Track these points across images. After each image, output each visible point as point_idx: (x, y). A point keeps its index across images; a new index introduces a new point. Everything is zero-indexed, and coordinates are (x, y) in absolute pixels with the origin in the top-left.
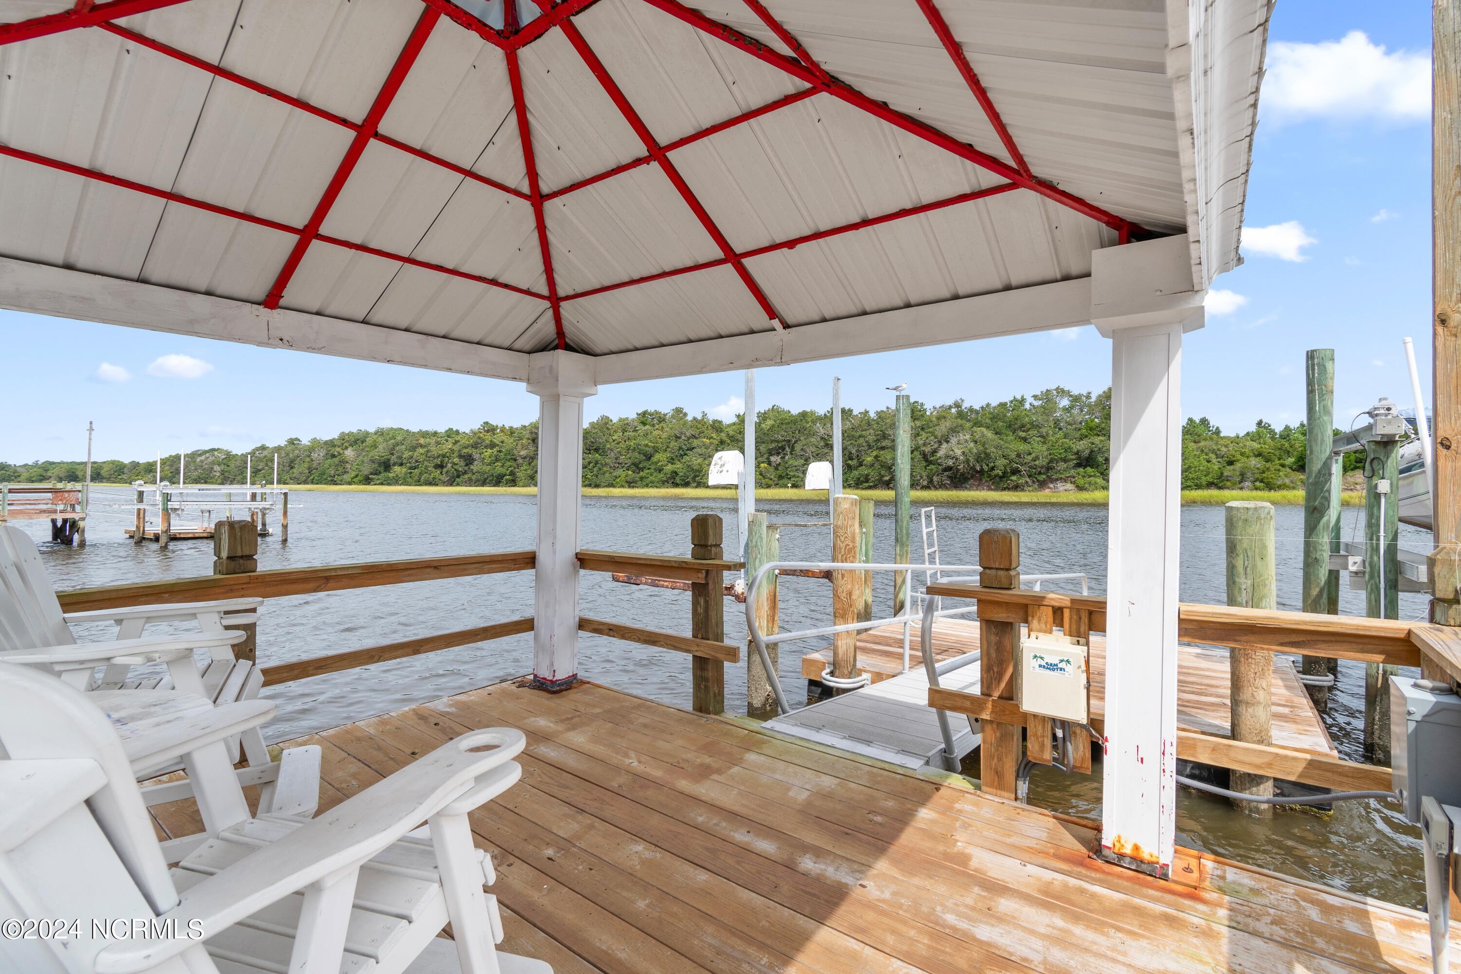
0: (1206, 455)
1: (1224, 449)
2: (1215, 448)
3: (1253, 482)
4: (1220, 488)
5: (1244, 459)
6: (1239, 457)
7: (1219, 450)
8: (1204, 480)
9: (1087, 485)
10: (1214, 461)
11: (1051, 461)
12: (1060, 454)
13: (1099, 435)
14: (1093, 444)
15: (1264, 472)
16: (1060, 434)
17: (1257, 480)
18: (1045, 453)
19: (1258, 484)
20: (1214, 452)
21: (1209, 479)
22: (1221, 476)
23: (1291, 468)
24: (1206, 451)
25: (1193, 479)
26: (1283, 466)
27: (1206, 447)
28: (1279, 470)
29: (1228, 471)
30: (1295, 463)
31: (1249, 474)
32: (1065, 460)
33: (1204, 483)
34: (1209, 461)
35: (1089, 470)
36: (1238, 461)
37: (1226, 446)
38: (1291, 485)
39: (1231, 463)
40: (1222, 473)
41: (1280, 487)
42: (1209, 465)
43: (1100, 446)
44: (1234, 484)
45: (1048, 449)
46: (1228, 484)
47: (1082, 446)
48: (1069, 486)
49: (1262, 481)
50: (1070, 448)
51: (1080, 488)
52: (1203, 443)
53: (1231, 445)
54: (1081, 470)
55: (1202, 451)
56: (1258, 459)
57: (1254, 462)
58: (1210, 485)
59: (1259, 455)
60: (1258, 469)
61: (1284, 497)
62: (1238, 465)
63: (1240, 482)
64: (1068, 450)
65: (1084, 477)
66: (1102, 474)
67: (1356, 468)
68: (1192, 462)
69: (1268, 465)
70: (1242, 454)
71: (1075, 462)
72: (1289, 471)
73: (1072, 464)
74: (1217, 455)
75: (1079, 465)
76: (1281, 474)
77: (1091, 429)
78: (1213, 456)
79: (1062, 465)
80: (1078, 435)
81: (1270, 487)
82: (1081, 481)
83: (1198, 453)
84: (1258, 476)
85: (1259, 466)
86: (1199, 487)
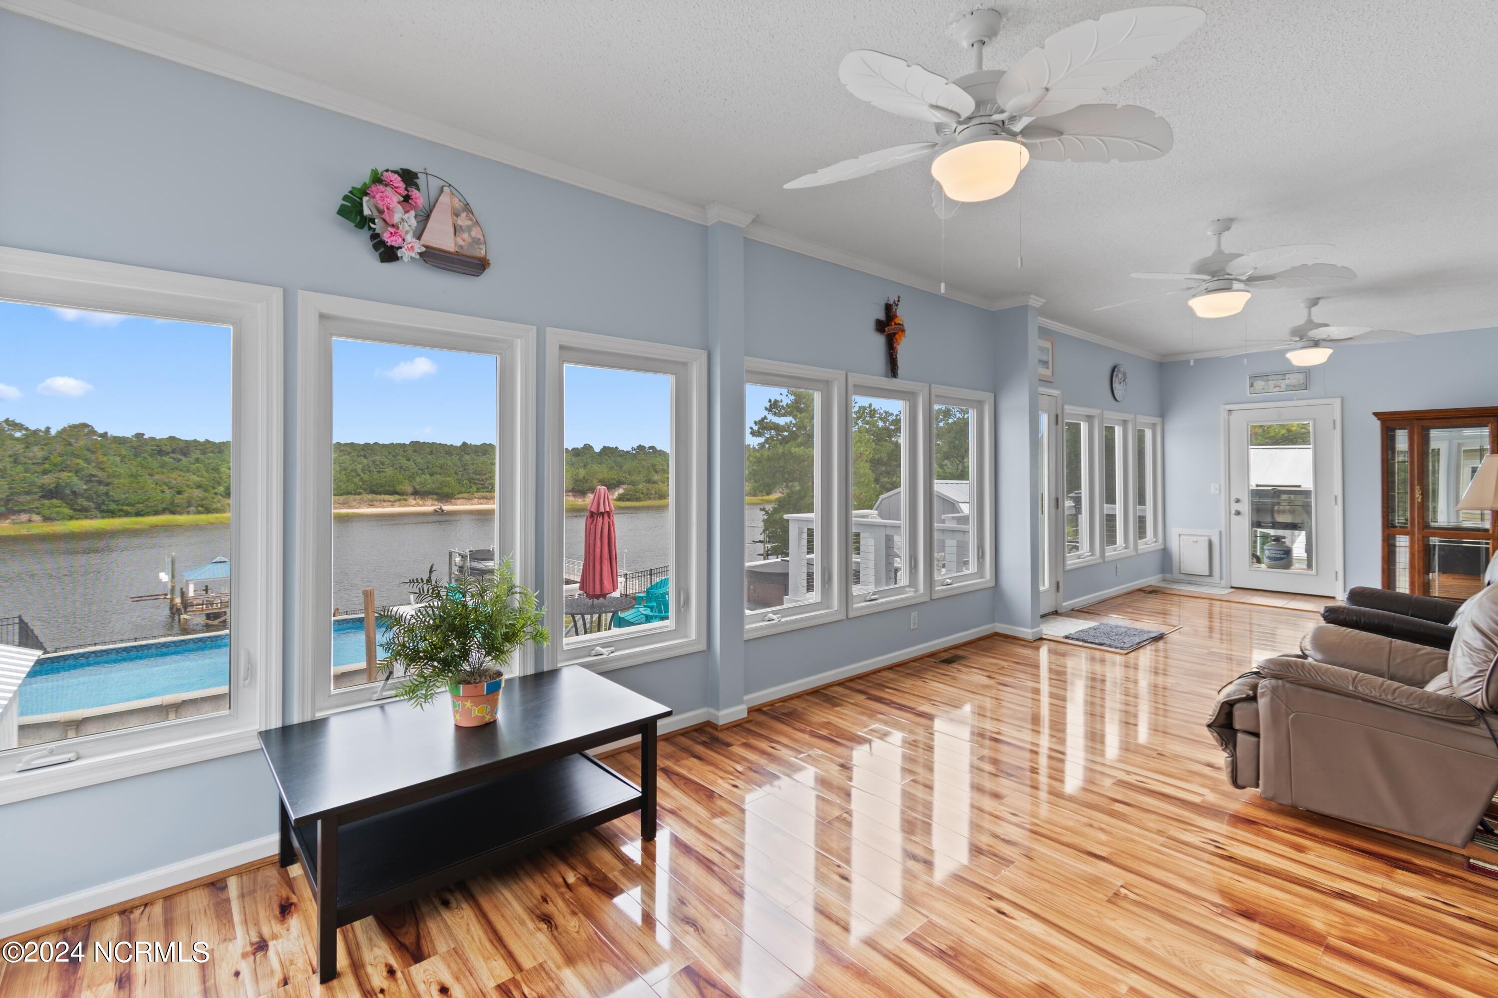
1: (174, 482)
2: (167, 480)
3: (197, 507)
5: (190, 490)
6: (186, 488)
7: (170, 482)
8: (160, 507)
9: (54, 515)
10: (167, 491)
11: (12, 494)
12: (23, 487)
13: (64, 471)
14: (59, 478)
16: (20, 468)
17: (199, 505)
18: (7, 486)
19: (200, 508)
20: (165, 483)
21: (164, 505)
22: (172, 503)
23: (221, 495)
26: (216, 494)
28: (214, 498)
29: (178, 499)
31: (193, 502)
32: (28, 493)
35: (55, 501)
36: (184, 491)
37: (175, 479)
38: (222, 508)
39: (179, 493)
40: (173, 501)
41: (217, 511)
43: (68, 481)
44: (183, 509)
45: (9, 484)
46: (179, 509)
47: (48, 480)
48: (36, 517)
49: (202, 506)
50: (34, 482)
51: (46, 519)
52: (156, 477)
53: (179, 478)
54: (46, 502)
55: (157, 484)
56: (199, 490)
57: (197, 493)
58: (164, 511)
59: (199, 486)
60: (200, 497)
61: (217, 518)
62: (186, 495)
63: (189, 506)
64: (33, 484)
65: (49, 508)
66: (68, 504)
69: (206, 494)
70: (188, 486)
71: (40, 494)
73: (36, 497)
74: (167, 486)
75: (43, 497)
76: (215, 500)
77: (55, 465)
78: (165, 487)
79: (23, 498)
80: (39, 469)
81: (208, 511)
82: (47, 512)
83: (154, 486)
84: (198, 502)
85: (200, 495)
86: (156, 513)
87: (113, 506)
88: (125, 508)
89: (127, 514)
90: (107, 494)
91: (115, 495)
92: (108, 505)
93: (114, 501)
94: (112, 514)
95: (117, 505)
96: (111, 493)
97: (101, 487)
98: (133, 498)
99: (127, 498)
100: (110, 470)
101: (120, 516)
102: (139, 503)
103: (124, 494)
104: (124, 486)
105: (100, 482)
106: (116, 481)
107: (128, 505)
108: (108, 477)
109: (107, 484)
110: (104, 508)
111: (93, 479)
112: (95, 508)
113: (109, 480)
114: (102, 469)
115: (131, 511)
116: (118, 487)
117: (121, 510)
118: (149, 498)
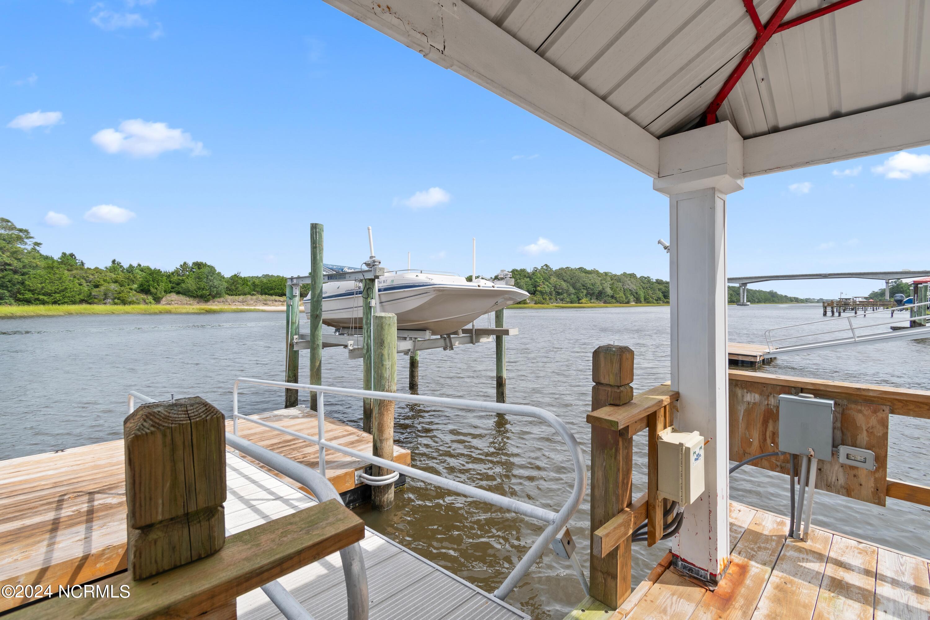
0: (78, 279)
1: (92, 277)
2: (84, 275)
3: (113, 299)
4: (90, 304)
5: (106, 284)
6: (103, 282)
7: (87, 277)
8: (78, 298)
10: (85, 284)
15: (120, 293)
17: (115, 298)
19: (116, 301)
20: (83, 278)
21: (81, 297)
22: (90, 295)
23: (136, 291)
24: (78, 277)
25: (69, 297)
26: (131, 289)
27: (78, 274)
28: (129, 292)
29: (95, 292)
30: (138, 288)
31: (110, 294)
33: (78, 300)
34: (80, 285)
36: (102, 285)
37: (93, 275)
38: (137, 301)
39: (97, 286)
40: (91, 293)
41: (130, 303)
42: (81, 287)
44: (100, 301)
46: (96, 300)
49: (119, 299)
52: (75, 272)
53: (96, 274)
55: (75, 277)
56: (116, 284)
57: (113, 286)
58: (82, 301)
59: (116, 282)
60: (116, 291)
61: (133, 309)
62: (102, 288)
63: (104, 299)
67: (171, 292)
68: (68, 285)
69: (122, 288)
70: (104, 281)
72: (135, 292)
74: (86, 280)
76: (131, 294)
78: (83, 281)
81: (124, 302)
83: (72, 278)
84: (116, 295)
85: (116, 289)
86: (74, 303)
87: (29, 295)
88: (41, 297)
89: (44, 303)
90: (22, 283)
91: (31, 285)
92: (23, 294)
93: (29, 290)
94: (28, 302)
95: (33, 294)
96: (27, 283)
97: (16, 276)
98: (49, 288)
99: (43, 288)
100: (26, 261)
101: (37, 304)
102: (55, 293)
103: (42, 283)
104: (41, 277)
105: (15, 272)
106: (32, 272)
107: (44, 295)
108: (24, 267)
109: (23, 274)
110: (19, 296)
111: (7, 267)
112: (11, 297)
113: (25, 270)
114: (19, 260)
115: (48, 300)
116: (34, 277)
117: (38, 299)
118: (66, 289)
